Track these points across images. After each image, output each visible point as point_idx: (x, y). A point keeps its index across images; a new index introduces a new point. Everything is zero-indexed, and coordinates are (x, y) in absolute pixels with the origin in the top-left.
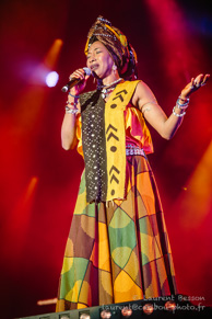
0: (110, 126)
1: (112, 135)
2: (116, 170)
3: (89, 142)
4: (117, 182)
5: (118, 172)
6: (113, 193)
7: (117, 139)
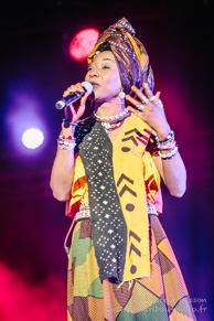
0: (123, 176)
1: (125, 188)
2: (136, 237)
3: (97, 195)
4: (139, 253)
5: (139, 240)
6: (133, 269)
7: (134, 194)
